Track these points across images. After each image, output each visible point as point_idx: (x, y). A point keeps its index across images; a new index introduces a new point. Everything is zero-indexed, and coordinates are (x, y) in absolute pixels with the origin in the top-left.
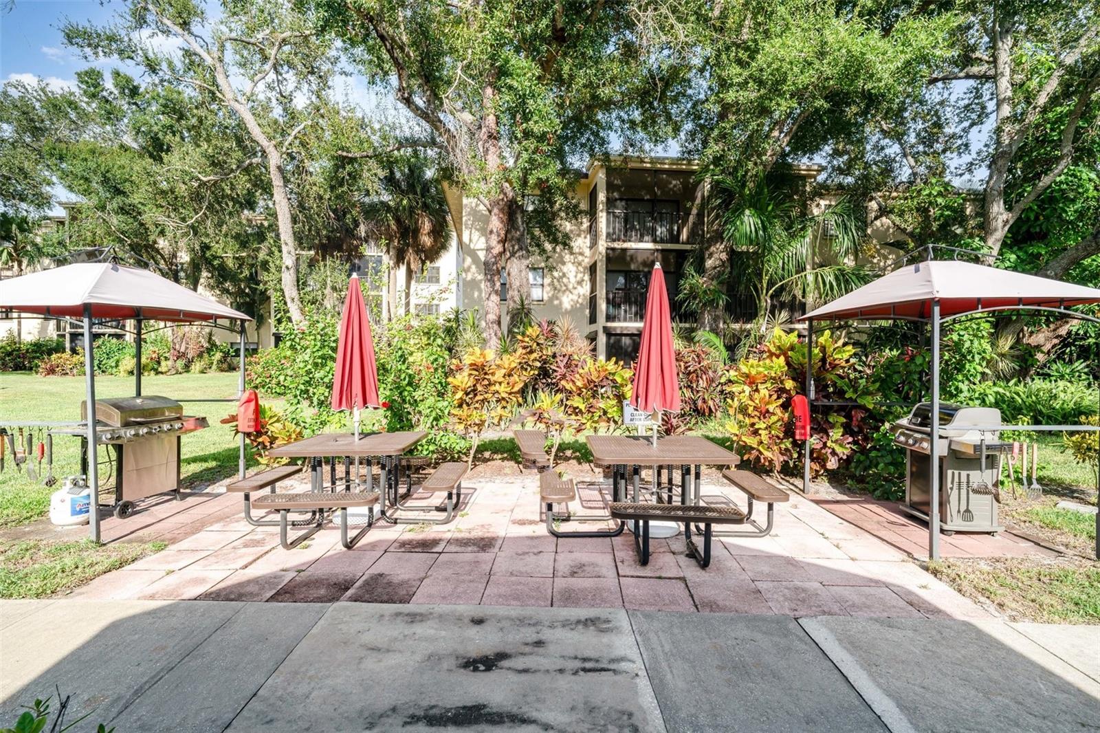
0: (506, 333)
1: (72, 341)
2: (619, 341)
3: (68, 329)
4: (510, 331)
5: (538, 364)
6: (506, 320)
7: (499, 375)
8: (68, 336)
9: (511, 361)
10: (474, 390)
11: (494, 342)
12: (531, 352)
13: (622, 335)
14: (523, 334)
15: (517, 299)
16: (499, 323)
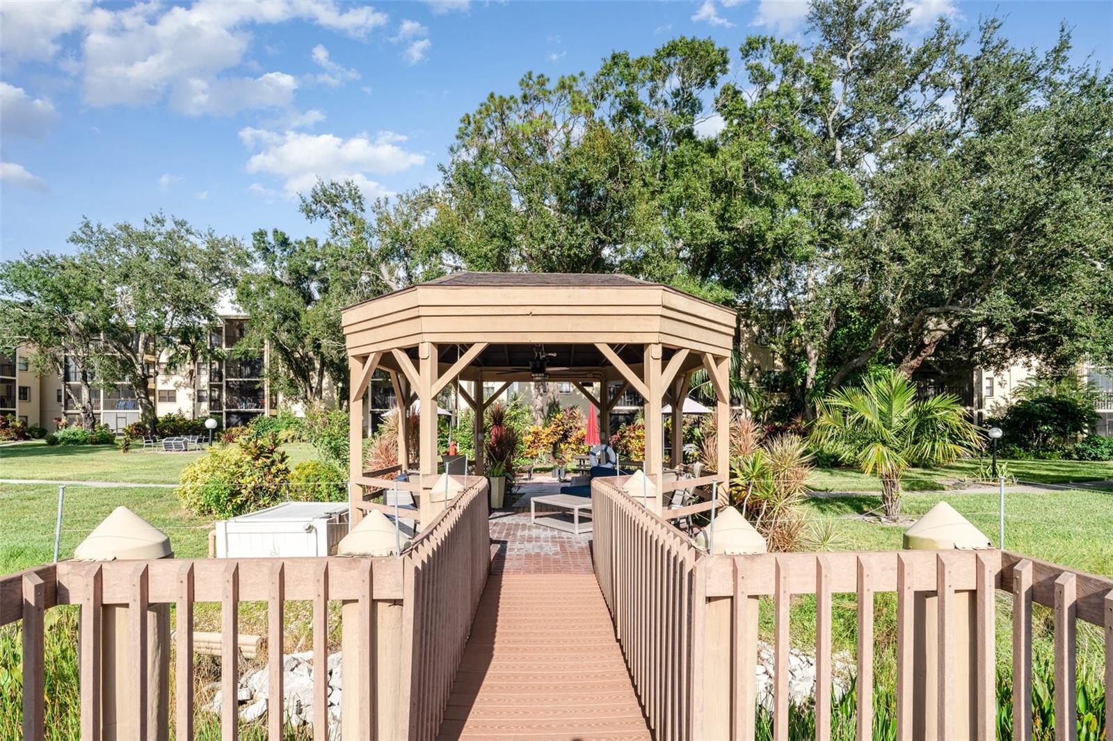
0: (546, 415)
1: (227, 418)
2: (618, 418)
3: (224, 409)
4: (548, 415)
5: (562, 432)
6: (546, 409)
7: (543, 436)
8: (224, 414)
9: (548, 430)
10: (534, 442)
11: (540, 421)
12: (559, 426)
13: (618, 414)
14: (555, 418)
15: (552, 398)
16: (542, 411)
